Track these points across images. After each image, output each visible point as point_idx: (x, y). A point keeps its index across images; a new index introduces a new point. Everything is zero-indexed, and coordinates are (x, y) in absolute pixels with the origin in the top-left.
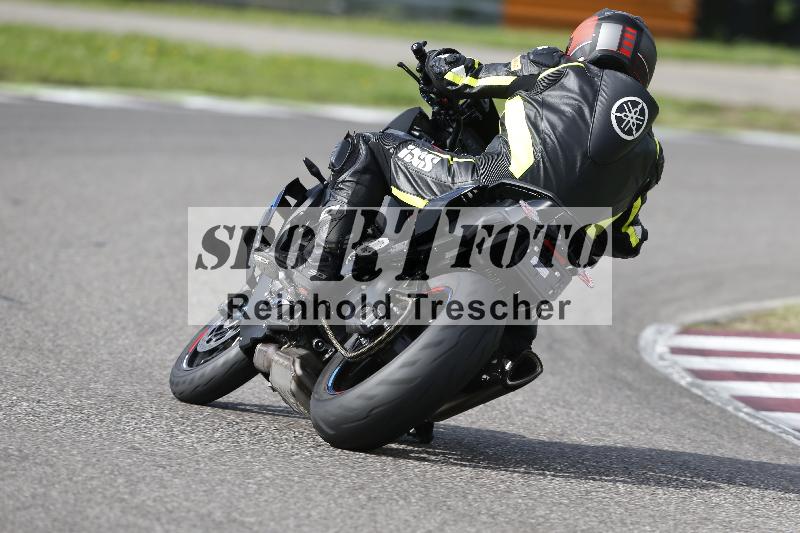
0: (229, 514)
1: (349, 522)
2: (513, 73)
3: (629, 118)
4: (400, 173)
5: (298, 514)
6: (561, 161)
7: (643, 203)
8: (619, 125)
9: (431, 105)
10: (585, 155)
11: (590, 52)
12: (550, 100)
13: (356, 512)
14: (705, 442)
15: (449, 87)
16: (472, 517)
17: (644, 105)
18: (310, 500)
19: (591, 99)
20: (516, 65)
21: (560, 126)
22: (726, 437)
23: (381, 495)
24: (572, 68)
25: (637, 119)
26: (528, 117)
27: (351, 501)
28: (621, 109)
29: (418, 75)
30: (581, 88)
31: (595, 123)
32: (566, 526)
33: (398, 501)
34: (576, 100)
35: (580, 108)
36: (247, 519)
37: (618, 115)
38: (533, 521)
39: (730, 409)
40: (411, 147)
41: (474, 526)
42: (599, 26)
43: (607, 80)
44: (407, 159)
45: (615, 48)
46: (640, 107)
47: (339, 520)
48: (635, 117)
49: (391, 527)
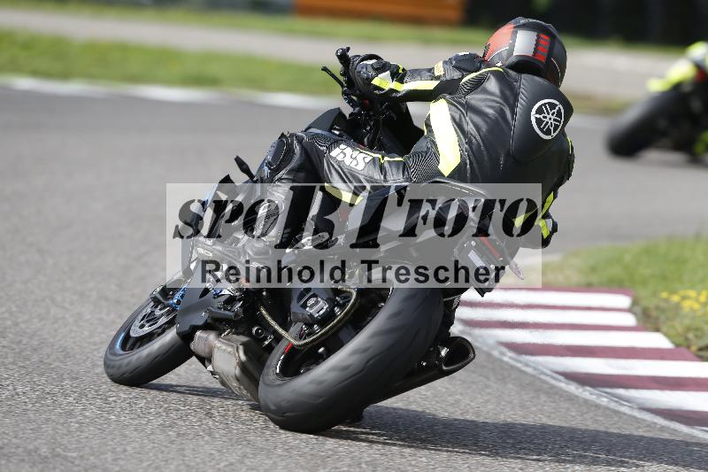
0: (53, 449)
1: (160, 456)
2: (437, 78)
3: (547, 120)
4: (333, 171)
5: (115, 448)
6: (486, 159)
7: (555, 197)
8: (539, 126)
9: (352, 106)
10: (508, 155)
11: (508, 58)
12: (473, 102)
13: (166, 447)
14: (473, 383)
15: (377, 92)
16: (269, 451)
17: (561, 106)
18: (126, 436)
19: (511, 101)
20: (439, 70)
21: (484, 128)
22: (492, 378)
23: (189, 431)
24: (492, 72)
25: (554, 120)
26: (453, 119)
27: (162, 437)
28: (540, 111)
29: (342, 79)
30: (502, 92)
31: (516, 124)
32: (352, 458)
33: (203, 437)
34: (498, 103)
35: (502, 110)
36: (70, 454)
37: (538, 116)
38: (323, 454)
39: (496, 353)
40: (342, 146)
41: (271, 458)
42: (515, 33)
43: (526, 84)
44: (340, 158)
45: (530, 53)
46: (557, 108)
47: (151, 454)
48: (553, 117)
49: (197, 460)
